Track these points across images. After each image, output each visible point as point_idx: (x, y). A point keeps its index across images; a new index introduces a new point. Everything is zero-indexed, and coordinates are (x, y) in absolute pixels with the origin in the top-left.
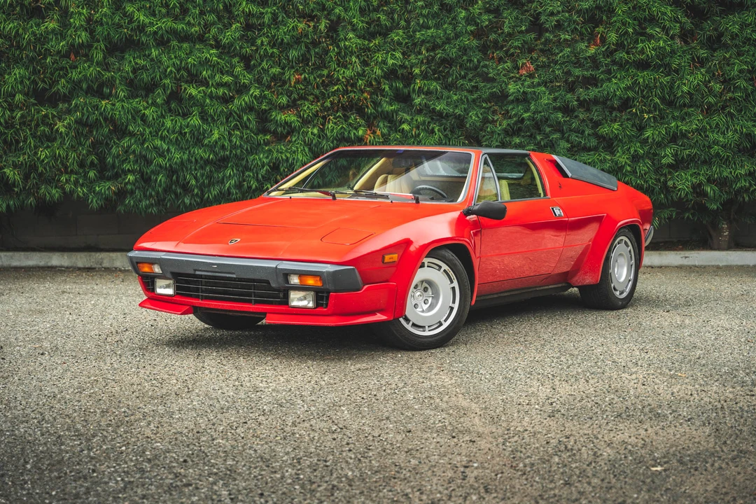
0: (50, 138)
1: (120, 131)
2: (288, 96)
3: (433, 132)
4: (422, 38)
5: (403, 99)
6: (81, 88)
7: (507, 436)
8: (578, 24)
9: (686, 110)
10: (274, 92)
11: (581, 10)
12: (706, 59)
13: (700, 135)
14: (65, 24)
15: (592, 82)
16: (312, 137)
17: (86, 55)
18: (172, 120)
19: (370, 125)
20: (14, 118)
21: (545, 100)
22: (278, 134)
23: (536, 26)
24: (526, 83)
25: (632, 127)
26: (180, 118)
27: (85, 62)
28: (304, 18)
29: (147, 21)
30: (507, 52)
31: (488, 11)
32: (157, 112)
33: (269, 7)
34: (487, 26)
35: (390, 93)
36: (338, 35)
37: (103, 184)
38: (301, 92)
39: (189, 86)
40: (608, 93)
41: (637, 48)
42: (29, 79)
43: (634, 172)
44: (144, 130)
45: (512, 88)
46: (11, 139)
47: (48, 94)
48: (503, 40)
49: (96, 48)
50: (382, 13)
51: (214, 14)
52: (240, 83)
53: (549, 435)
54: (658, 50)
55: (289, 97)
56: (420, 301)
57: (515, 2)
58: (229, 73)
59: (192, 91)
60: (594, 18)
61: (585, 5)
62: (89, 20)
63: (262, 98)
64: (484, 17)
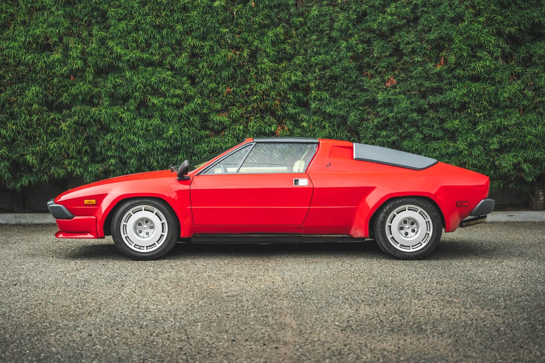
0: (58, 134)
1: (105, 129)
2: (221, 103)
3: (324, 127)
4: (316, 61)
5: (306, 105)
6: (78, 99)
7: (303, 345)
8: (427, 50)
9: (507, 110)
10: (212, 100)
11: (429, 40)
12: (522, 74)
13: (518, 128)
14: (66, 56)
15: (439, 91)
16: (239, 132)
17: (81, 77)
18: (141, 121)
19: (280, 123)
20: (32, 121)
21: (404, 104)
22: (215, 130)
23: (397, 52)
24: (390, 93)
25: (469, 122)
26: (146, 119)
27: (81, 81)
28: (233, 49)
29: (123, 52)
30: (376, 70)
31: (363, 42)
32: (130, 115)
33: (207, 41)
34: (362, 53)
35: (294, 100)
36: (257, 60)
37: (94, 165)
38: (231, 100)
39: (153, 97)
40: (450, 99)
41: (470, 66)
42: (42, 93)
43: (471, 155)
44: (122, 128)
45: (380, 96)
46: (30, 135)
47: (56, 104)
48: (374, 62)
49: (88, 72)
50: (287, 44)
51: (169, 46)
52: (188, 95)
53: (334, 344)
54: (486, 68)
55: (223, 104)
57: (381, 35)
58: (180, 88)
59: (155, 101)
60: (439, 46)
61: (432, 36)
62: (83, 52)
63: (203, 105)
64: (360, 46)
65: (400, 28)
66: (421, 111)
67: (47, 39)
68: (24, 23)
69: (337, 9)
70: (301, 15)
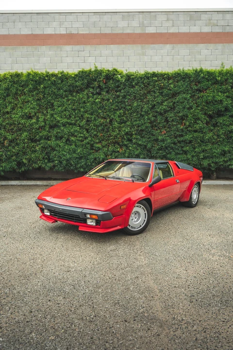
0: (35, 151)
1: (53, 149)
3: (138, 149)
4: (135, 124)
5: (130, 140)
6: (43, 138)
8: (178, 120)
9: (207, 143)
10: (95, 139)
12: (213, 130)
13: (211, 150)
14: (38, 121)
15: (181, 136)
16: (105, 151)
17: (44, 129)
18: (67, 146)
19: (121, 148)
20: (25, 146)
21: (169, 141)
22: (96, 150)
23: (167, 121)
24: (164, 136)
25: (192, 148)
26: (69, 146)
27: (44, 131)
28: (103, 118)
29: (60, 119)
30: (158, 128)
31: (153, 116)
32: (63, 144)
33: (93, 115)
34: (153, 121)
35: (126, 139)
36: (112, 123)
37: (49, 163)
38: (102, 139)
40: (186, 139)
41: (194, 126)
42: (29, 135)
43: (192, 160)
44: (60, 149)
45: (160, 138)
46: (24, 151)
47: (34, 140)
48: (158, 124)
49: (47, 127)
50: (124, 117)
51: (78, 117)
52: (85, 136)
54: (200, 127)
55: (99, 140)
56: (134, 218)
57: (161, 114)
58: (83, 134)
59: (73, 138)
60: (182, 118)
61: (180, 115)
62: (44, 119)
63: (92, 140)
64: (152, 118)
65: (168, 111)
66: (174, 143)
67: (30, 114)
68: (21, 107)
69: (144, 103)
70: (129, 105)
